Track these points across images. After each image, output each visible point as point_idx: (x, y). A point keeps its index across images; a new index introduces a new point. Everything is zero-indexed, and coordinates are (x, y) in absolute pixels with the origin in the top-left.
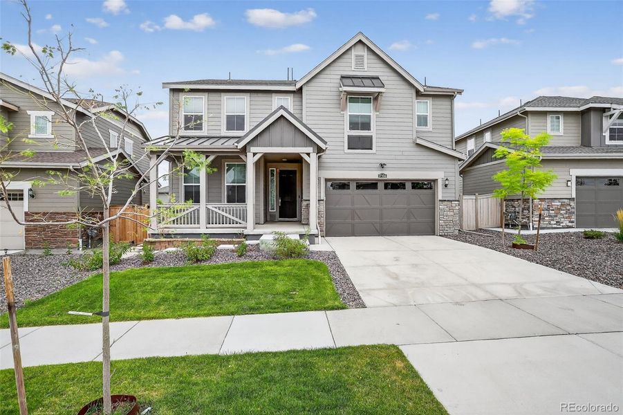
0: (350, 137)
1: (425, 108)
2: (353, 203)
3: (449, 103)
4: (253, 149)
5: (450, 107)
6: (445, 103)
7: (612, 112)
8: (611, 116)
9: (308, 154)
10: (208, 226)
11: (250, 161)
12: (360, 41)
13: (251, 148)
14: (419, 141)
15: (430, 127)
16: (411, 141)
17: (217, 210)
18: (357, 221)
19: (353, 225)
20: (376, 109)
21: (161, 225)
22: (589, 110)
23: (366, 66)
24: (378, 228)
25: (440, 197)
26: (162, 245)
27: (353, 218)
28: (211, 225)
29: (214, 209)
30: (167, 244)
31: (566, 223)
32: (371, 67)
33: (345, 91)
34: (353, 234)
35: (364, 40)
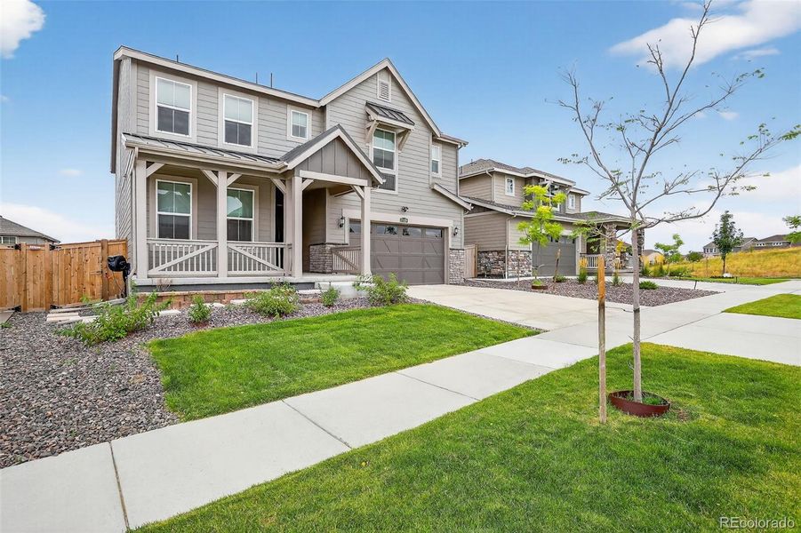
1: (437, 153)
3: (454, 153)
4: (303, 173)
5: (454, 157)
6: (451, 152)
7: (546, 182)
8: (544, 185)
9: (362, 187)
10: (230, 273)
12: (386, 69)
13: (301, 171)
14: (436, 187)
15: (440, 174)
16: (427, 186)
17: (242, 251)
20: (400, 147)
21: (155, 271)
22: (531, 178)
23: (390, 97)
25: (450, 247)
28: (233, 272)
31: (527, 272)
32: (394, 101)
33: (378, 121)
35: (391, 68)
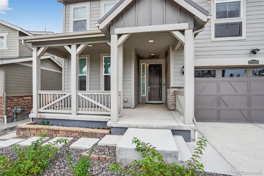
0: (217, 26)
2: (218, 90)
4: (117, 30)
11: (115, 44)
13: (116, 29)
17: (86, 98)
18: (223, 107)
19: (219, 111)
24: (246, 116)
26: (32, 132)
27: (219, 105)
28: (81, 112)
29: (83, 96)
30: (35, 132)
34: (218, 120)
